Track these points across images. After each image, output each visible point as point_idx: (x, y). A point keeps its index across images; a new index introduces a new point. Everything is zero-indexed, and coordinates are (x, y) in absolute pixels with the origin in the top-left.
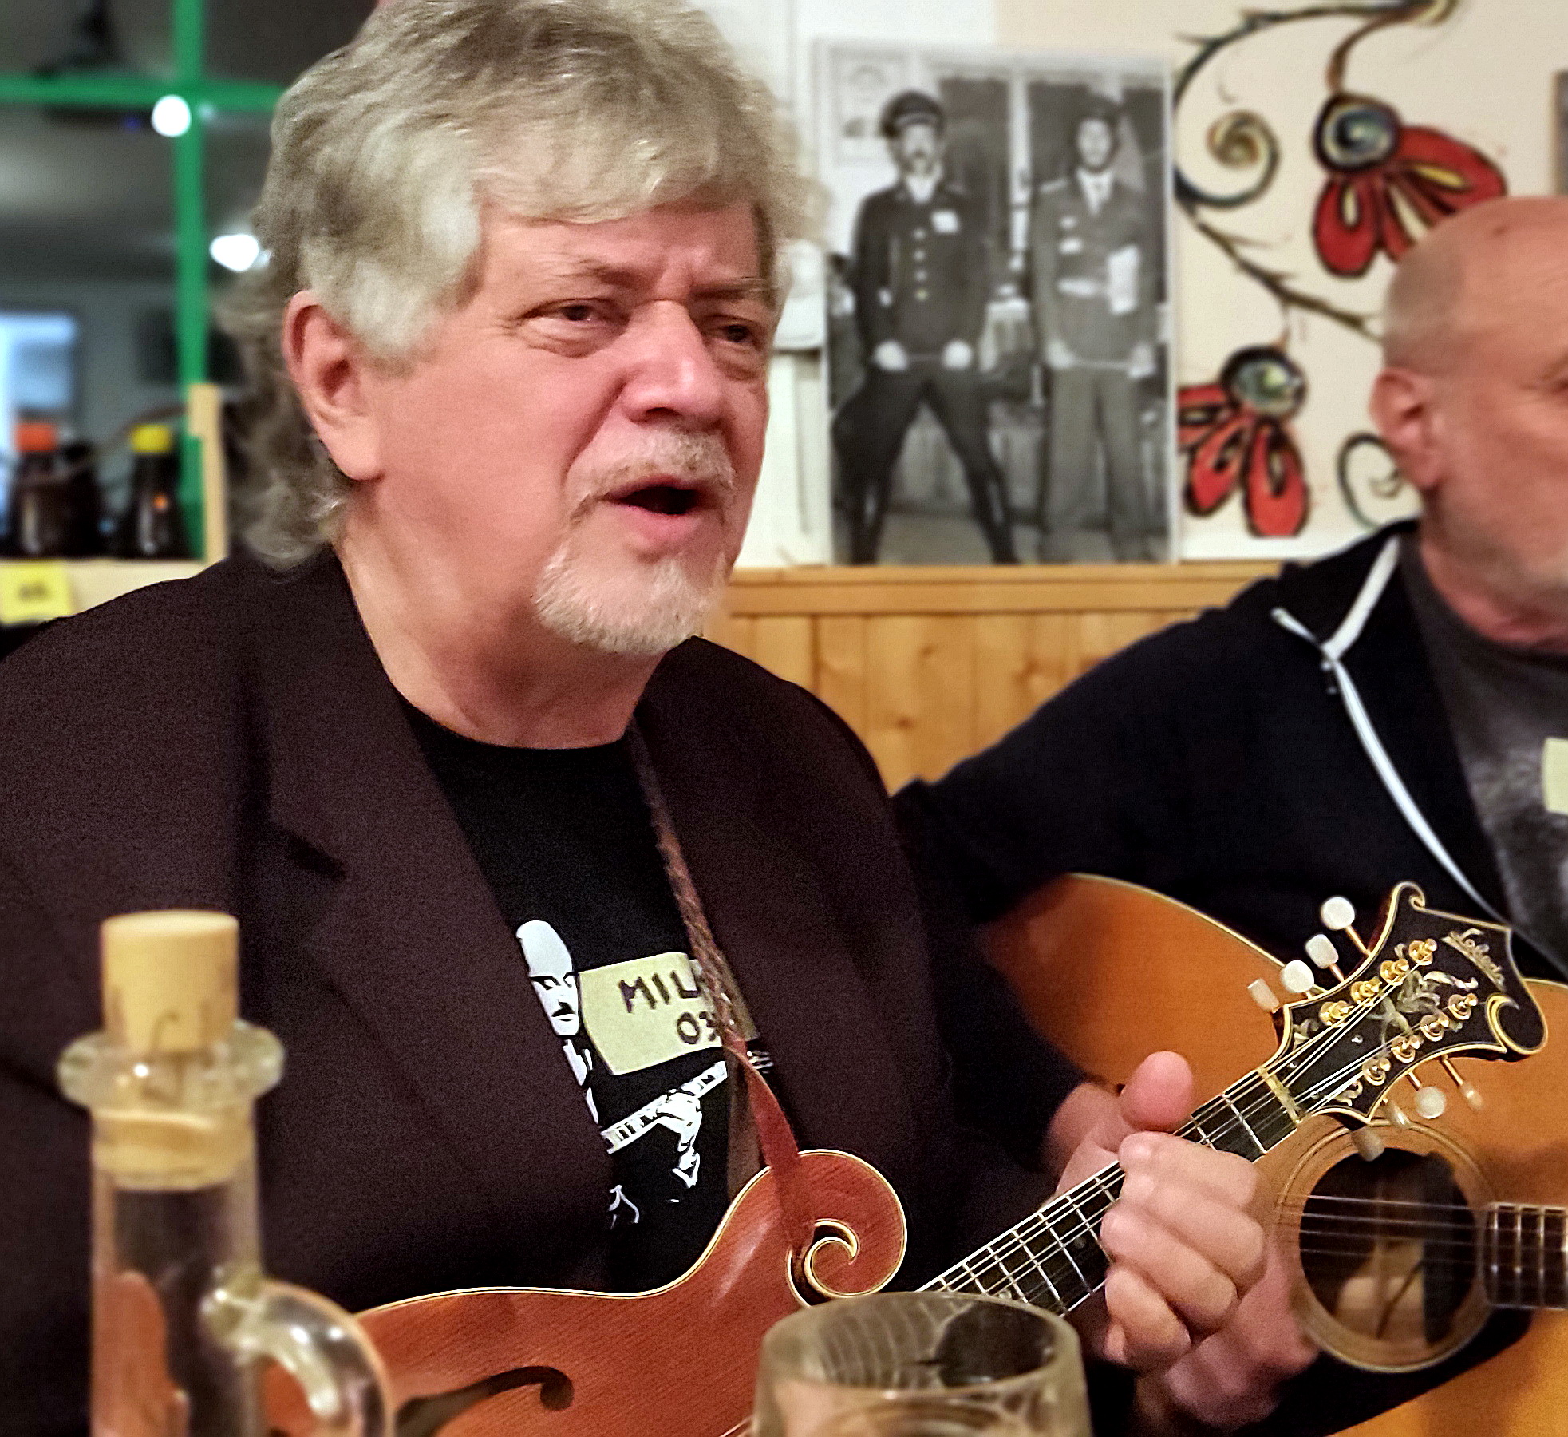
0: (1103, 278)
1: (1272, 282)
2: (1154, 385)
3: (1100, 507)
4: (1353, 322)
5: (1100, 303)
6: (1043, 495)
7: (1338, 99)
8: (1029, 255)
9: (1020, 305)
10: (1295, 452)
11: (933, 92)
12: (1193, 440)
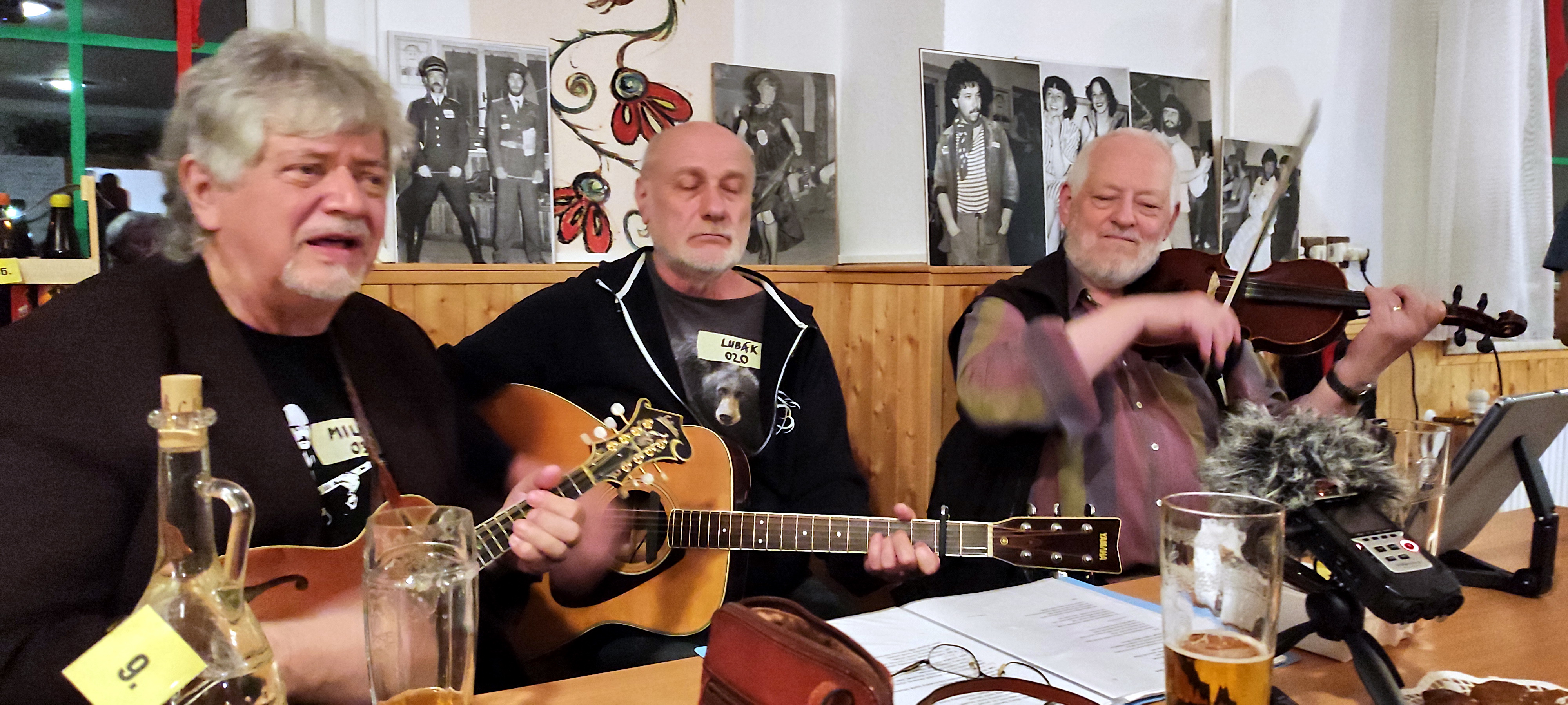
0: (521, 141)
1: (594, 145)
2: (544, 188)
3: (520, 239)
4: (629, 163)
5: (520, 151)
6: (494, 234)
7: (621, 69)
8: (486, 130)
9: (484, 151)
10: (606, 217)
11: (442, 57)
12: (560, 212)
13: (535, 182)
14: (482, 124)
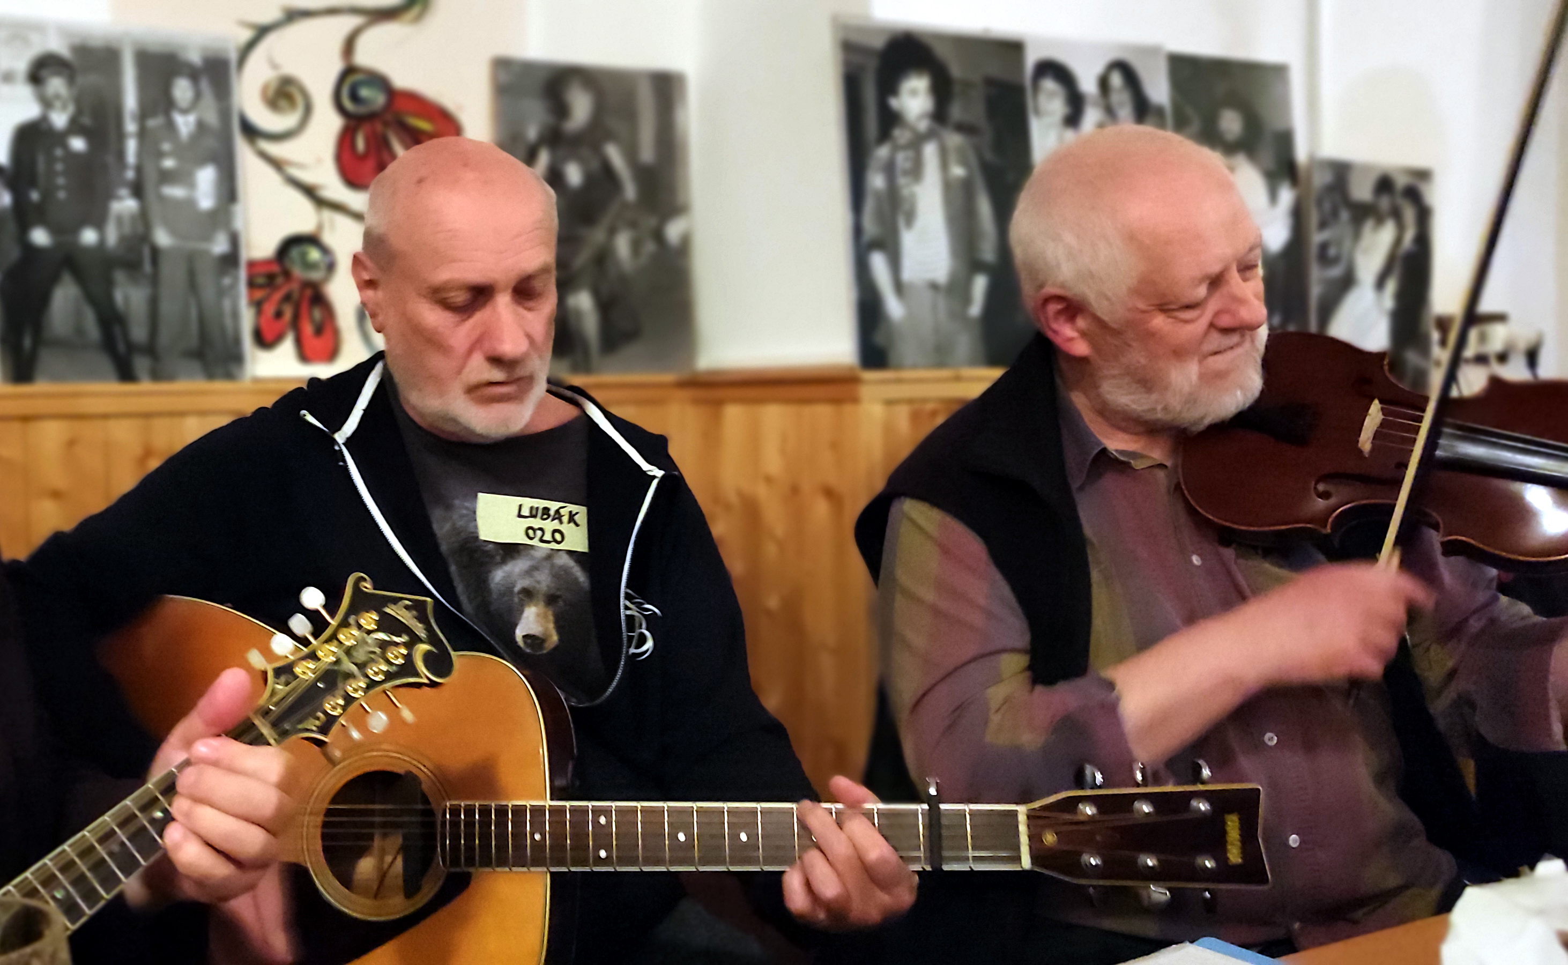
0: (192, 186)
1: (309, 191)
2: (230, 260)
3: (193, 341)
5: (190, 203)
6: (153, 335)
9: (133, 203)
10: (329, 307)
11: (67, 54)
12: (257, 298)
13: (218, 251)
14: (131, 159)
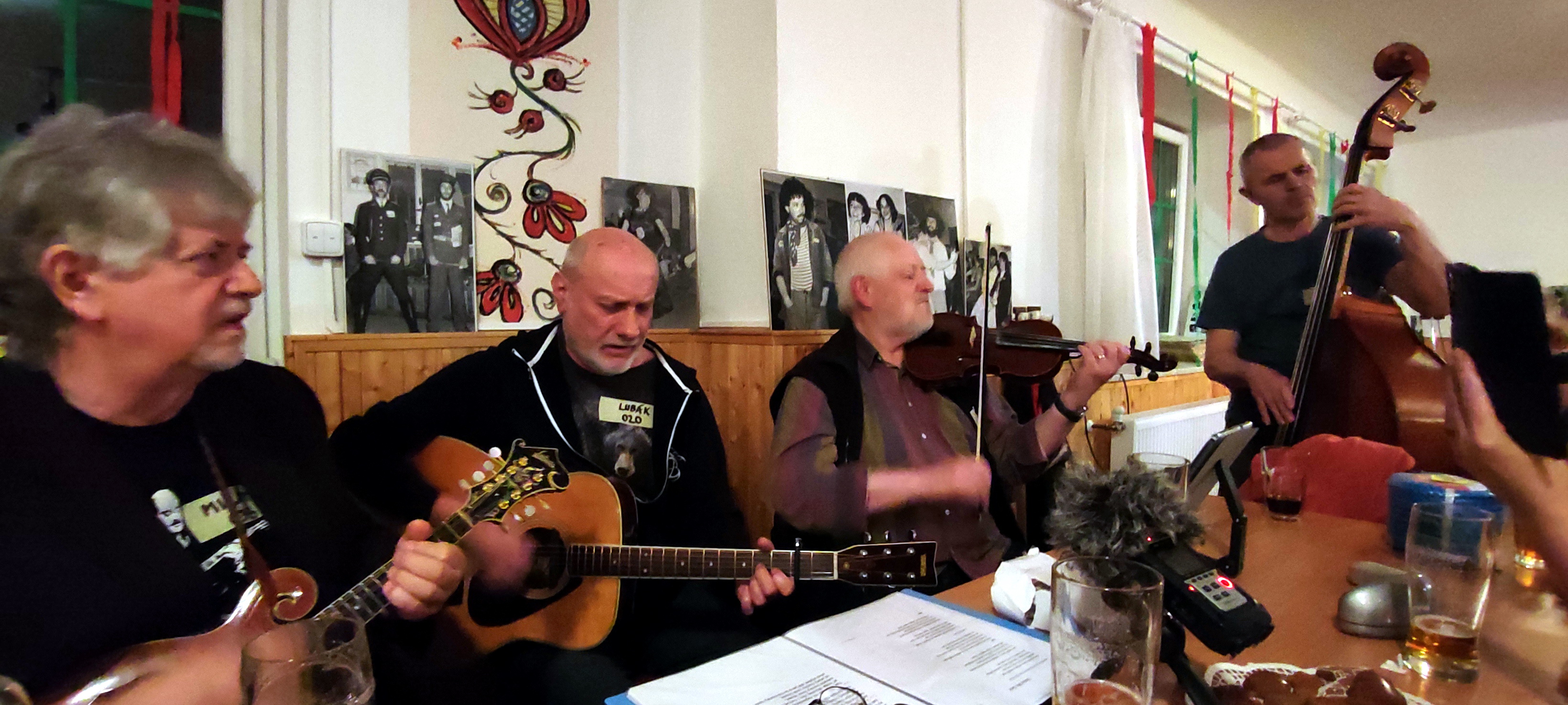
0: (450, 235)
3: (448, 312)
4: (537, 252)
6: (428, 308)
7: (531, 181)
9: (419, 243)
10: (518, 294)
11: (386, 170)
12: (482, 290)
13: (461, 267)
14: (419, 222)
